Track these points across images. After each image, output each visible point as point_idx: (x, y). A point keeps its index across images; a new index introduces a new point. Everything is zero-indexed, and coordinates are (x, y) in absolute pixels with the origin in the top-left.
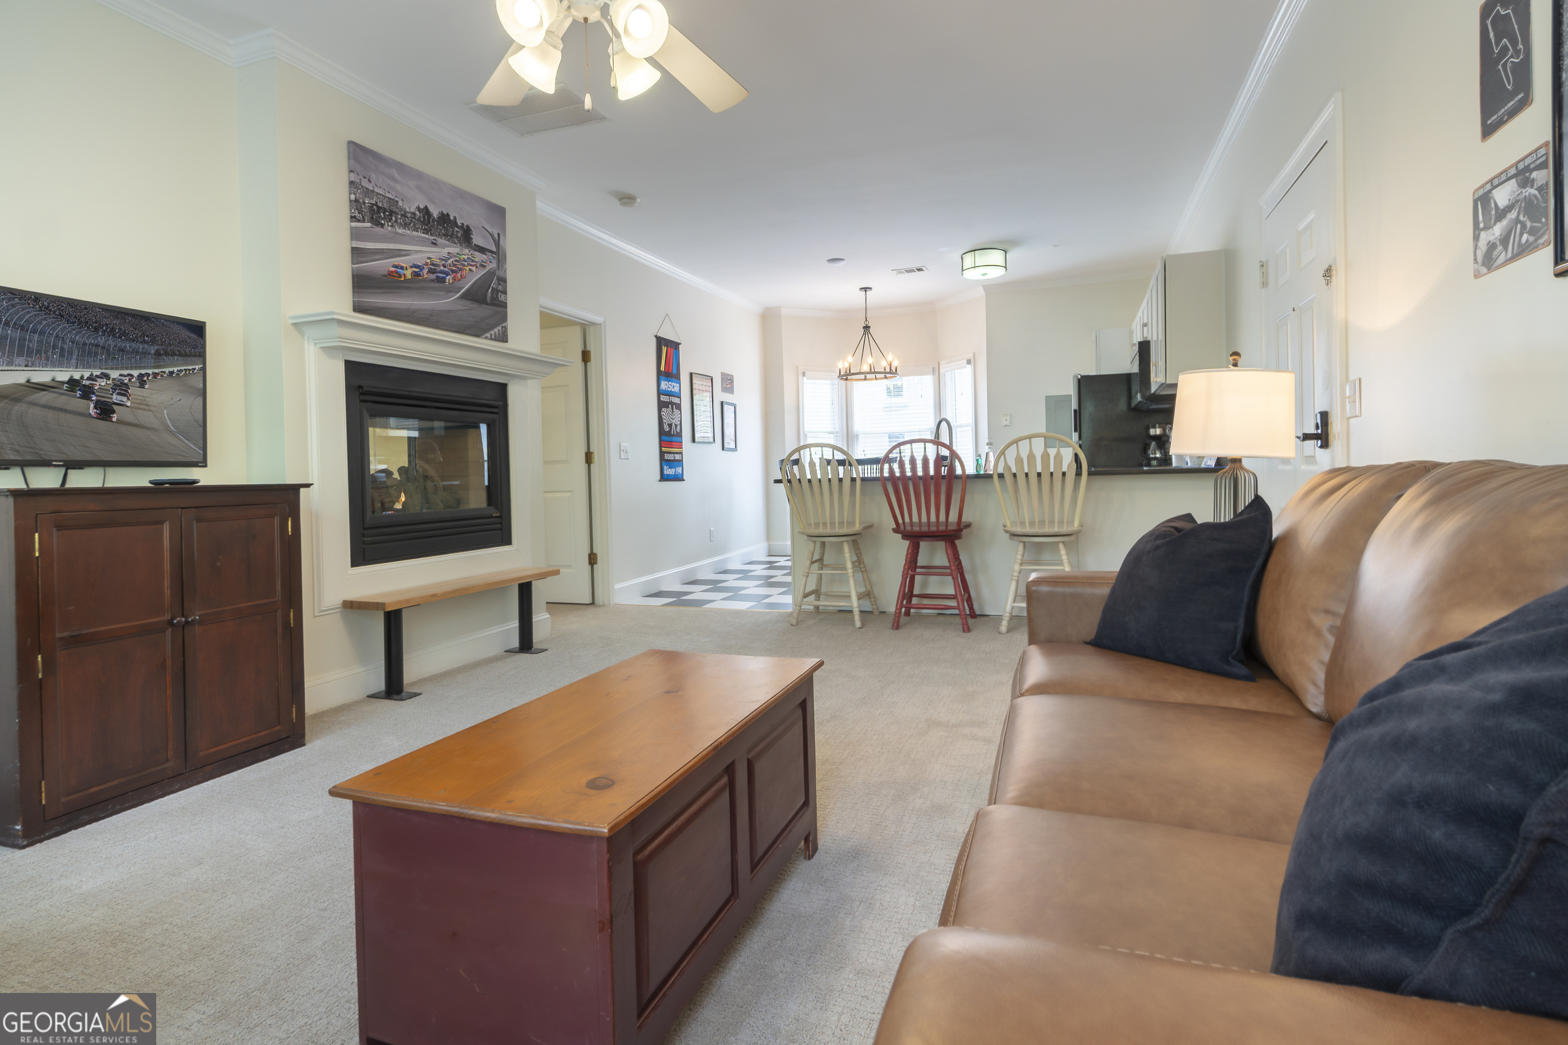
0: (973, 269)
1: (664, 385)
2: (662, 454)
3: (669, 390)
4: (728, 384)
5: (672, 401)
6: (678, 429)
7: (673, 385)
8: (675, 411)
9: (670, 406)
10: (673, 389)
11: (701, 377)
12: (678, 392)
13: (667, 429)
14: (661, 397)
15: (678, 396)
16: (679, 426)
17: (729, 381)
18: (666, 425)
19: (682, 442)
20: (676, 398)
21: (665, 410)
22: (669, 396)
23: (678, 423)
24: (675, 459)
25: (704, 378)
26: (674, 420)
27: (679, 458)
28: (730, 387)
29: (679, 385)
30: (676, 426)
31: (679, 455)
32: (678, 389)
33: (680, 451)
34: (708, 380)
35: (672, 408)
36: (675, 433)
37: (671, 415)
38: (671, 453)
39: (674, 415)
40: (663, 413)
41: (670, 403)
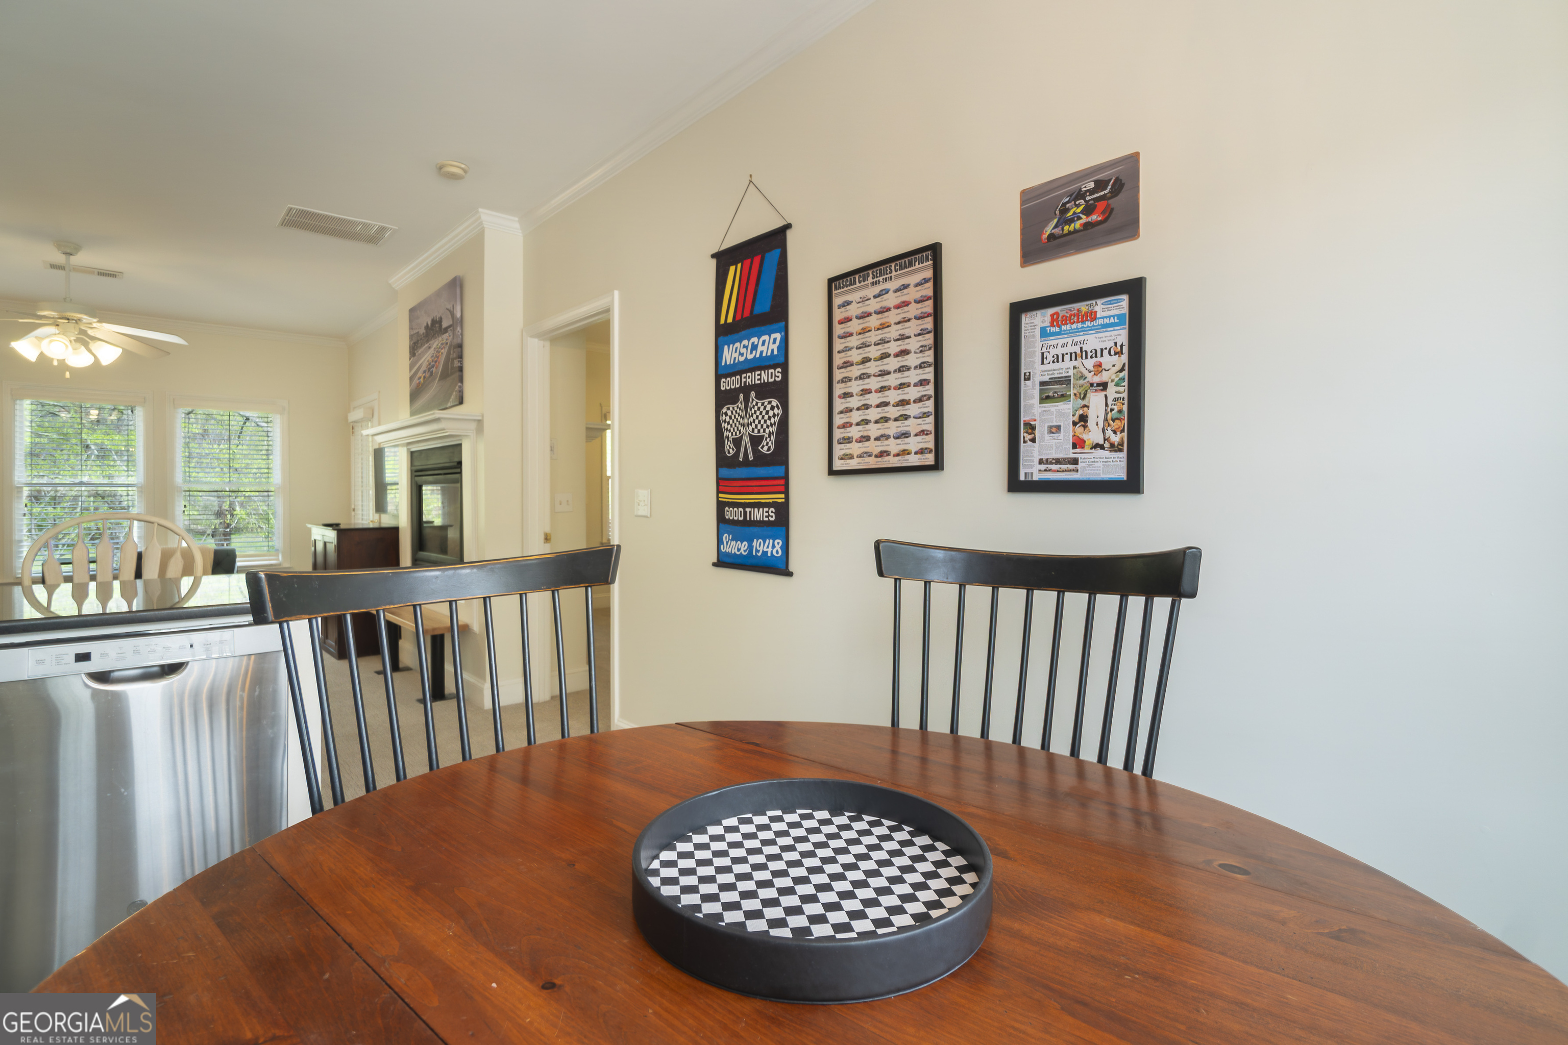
1: (729, 355)
2: (721, 506)
3: (742, 359)
4: (1074, 213)
5: (747, 384)
6: (768, 446)
7: (753, 343)
8: (757, 404)
9: (741, 396)
10: (751, 353)
11: (873, 274)
12: (776, 352)
13: (731, 451)
14: (724, 382)
15: (771, 363)
16: (768, 439)
17: (1088, 198)
18: (729, 443)
19: (786, 478)
20: (763, 372)
21: (728, 409)
22: (740, 373)
23: (767, 431)
24: (748, 519)
25: (893, 268)
26: (751, 428)
27: (766, 517)
28: (1100, 219)
29: (781, 334)
30: (756, 441)
31: (767, 509)
32: (775, 347)
33: (771, 501)
34: (917, 263)
35: (747, 400)
36: (751, 458)
37: (743, 418)
38: (738, 505)
39: (753, 415)
40: (724, 417)
41: (741, 389)
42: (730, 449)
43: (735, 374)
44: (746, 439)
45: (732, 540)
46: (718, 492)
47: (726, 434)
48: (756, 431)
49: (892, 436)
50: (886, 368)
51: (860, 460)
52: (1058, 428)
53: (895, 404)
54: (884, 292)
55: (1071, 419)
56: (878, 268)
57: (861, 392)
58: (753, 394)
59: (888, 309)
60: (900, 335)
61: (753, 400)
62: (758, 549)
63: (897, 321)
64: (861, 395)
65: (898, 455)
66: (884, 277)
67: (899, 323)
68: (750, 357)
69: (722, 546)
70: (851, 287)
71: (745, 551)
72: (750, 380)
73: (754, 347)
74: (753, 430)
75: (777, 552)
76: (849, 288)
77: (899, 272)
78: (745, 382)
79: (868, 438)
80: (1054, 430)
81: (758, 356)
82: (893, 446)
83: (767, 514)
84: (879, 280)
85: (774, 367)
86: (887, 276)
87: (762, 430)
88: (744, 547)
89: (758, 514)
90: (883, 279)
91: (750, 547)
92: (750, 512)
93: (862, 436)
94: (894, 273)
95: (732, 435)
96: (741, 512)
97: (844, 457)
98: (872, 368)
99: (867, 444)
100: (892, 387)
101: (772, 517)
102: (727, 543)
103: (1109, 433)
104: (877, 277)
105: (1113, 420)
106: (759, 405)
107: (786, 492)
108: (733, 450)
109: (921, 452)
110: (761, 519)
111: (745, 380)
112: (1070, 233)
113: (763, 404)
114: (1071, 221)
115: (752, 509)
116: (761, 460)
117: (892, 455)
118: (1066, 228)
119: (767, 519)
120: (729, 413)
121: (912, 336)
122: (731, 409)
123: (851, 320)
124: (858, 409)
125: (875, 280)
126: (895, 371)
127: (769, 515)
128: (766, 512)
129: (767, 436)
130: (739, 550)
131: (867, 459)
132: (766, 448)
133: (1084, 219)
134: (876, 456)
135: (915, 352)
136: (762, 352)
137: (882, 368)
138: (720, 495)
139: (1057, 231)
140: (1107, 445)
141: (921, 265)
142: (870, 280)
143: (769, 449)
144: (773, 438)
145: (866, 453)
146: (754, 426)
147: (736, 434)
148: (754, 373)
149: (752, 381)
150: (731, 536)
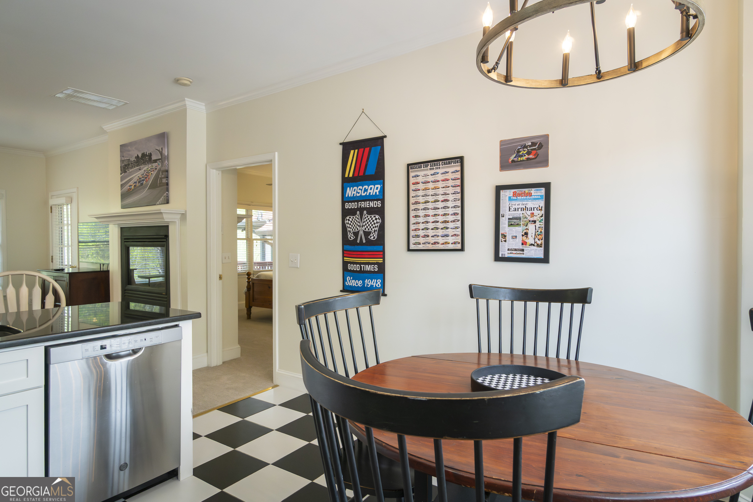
1: (350, 192)
2: (345, 264)
4: (523, 153)
5: (362, 207)
6: (373, 236)
7: (365, 188)
9: (358, 212)
10: (364, 193)
11: (430, 165)
13: (352, 238)
14: (347, 205)
17: (528, 148)
18: (351, 234)
19: (383, 251)
20: (371, 202)
21: (350, 218)
22: (358, 201)
23: (373, 229)
24: (363, 270)
25: (441, 164)
26: (364, 228)
28: (533, 157)
30: (367, 234)
31: (373, 266)
32: (377, 191)
33: (375, 262)
34: (452, 163)
35: (361, 215)
36: (364, 241)
37: (359, 223)
38: (356, 263)
39: (365, 222)
40: (347, 221)
41: (358, 209)
42: (351, 237)
43: (354, 202)
44: (361, 233)
45: (353, 279)
46: (343, 257)
47: (348, 229)
48: (367, 229)
49: (440, 236)
50: (437, 206)
51: (424, 245)
52: (516, 237)
53: (442, 222)
54: (436, 173)
55: (521, 234)
56: (433, 163)
57: (425, 216)
58: (365, 212)
59: (438, 181)
60: (444, 193)
61: (365, 215)
62: (368, 284)
63: (443, 187)
64: (424, 217)
65: (443, 244)
66: (436, 167)
67: (444, 187)
68: (363, 194)
69: (346, 282)
70: (419, 169)
71: (360, 285)
72: (363, 205)
73: (366, 190)
74: (365, 229)
75: (378, 285)
76: (418, 169)
77: (443, 166)
78: (360, 206)
79: (428, 236)
80: (514, 237)
81: (368, 194)
82: (441, 240)
83: (373, 268)
84: (433, 168)
85: (377, 200)
86: (438, 167)
87: (370, 229)
88: (360, 283)
89: (368, 268)
90: (436, 168)
91: (364, 283)
92: (364, 267)
93: (425, 235)
94: (441, 166)
95: (352, 230)
96: (358, 266)
97: (415, 243)
98: (430, 205)
99: (427, 238)
100: (440, 215)
101: (376, 269)
103: (537, 240)
104: (433, 166)
105: (538, 235)
106: (369, 217)
107: (384, 258)
108: (353, 237)
109: (455, 243)
110: (370, 270)
111: (360, 205)
112: (521, 161)
113: (371, 217)
114: (521, 156)
115: (365, 265)
116: (369, 243)
117: (440, 244)
118: (519, 158)
119: (373, 270)
120: (351, 220)
121: (450, 194)
122: (352, 218)
123: (419, 183)
124: (423, 223)
125: (431, 168)
126: (442, 208)
127: (374, 268)
128: (373, 267)
129: (373, 232)
130: (357, 284)
131: (428, 245)
132: (372, 237)
133: (527, 156)
134: (432, 244)
135: (451, 201)
136: (370, 193)
137: (435, 206)
138: (345, 258)
139: (516, 159)
140: (536, 244)
141: (454, 164)
142: (429, 167)
143: (374, 238)
144: (376, 233)
145: (427, 242)
146: (366, 227)
147: (355, 230)
148: (365, 202)
149: (364, 206)
150: (352, 278)
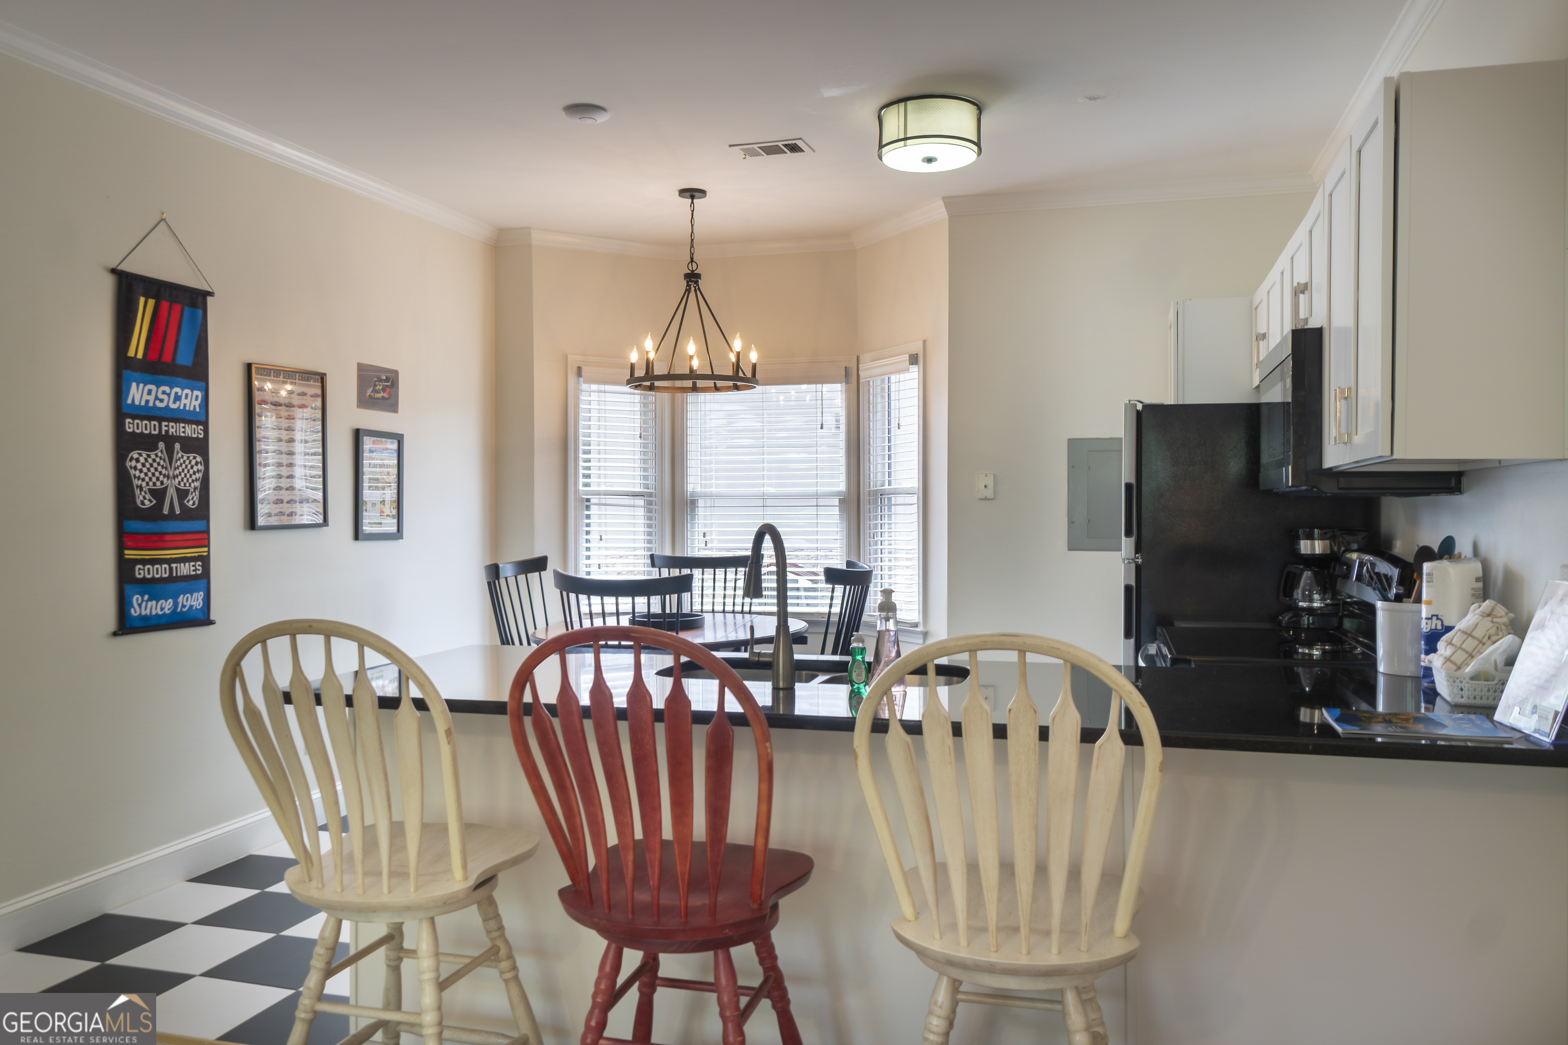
0: (902, 143)
1: (138, 394)
2: (126, 566)
4: (379, 389)
5: (170, 434)
6: (192, 501)
7: (176, 393)
8: (182, 457)
9: (161, 445)
10: (174, 402)
11: (283, 375)
12: (198, 410)
13: (146, 502)
14: (129, 423)
15: (194, 419)
16: (194, 494)
17: (384, 384)
18: (143, 493)
19: (207, 532)
20: (187, 425)
21: (140, 455)
22: (160, 420)
23: (193, 485)
24: (174, 575)
25: (297, 377)
26: (177, 480)
27: (194, 571)
28: (387, 396)
29: (201, 392)
30: (182, 494)
31: (193, 563)
32: (197, 403)
33: (196, 555)
34: (312, 381)
35: (170, 451)
36: (178, 512)
37: (166, 469)
38: (160, 561)
39: (178, 467)
40: (133, 463)
41: (160, 437)
42: (143, 500)
43: (150, 418)
44: (171, 492)
45: (150, 599)
46: (121, 547)
47: (136, 482)
48: (182, 484)
51: (276, 518)
55: (379, 499)
56: (288, 373)
58: (178, 446)
59: (294, 406)
61: (178, 452)
62: (185, 604)
65: (303, 515)
69: (132, 610)
71: (169, 609)
72: (174, 430)
73: (177, 398)
74: (179, 484)
75: (198, 606)
76: (265, 378)
77: (300, 382)
78: (167, 432)
79: (281, 501)
83: (194, 568)
84: (287, 382)
85: (199, 423)
86: (293, 382)
87: (187, 484)
88: (169, 605)
89: (183, 569)
90: (290, 383)
91: (176, 604)
92: (176, 568)
93: (278, 499)
94: (297, 381)
95: (147, 484)
96: (165, 568)
97: (265, 514)
98: (284, 447)
99: (281, 505)
101: (199, 570)
102: (140, 605)
103: (391, 508)
104: (286, 378)
106: (185, 458)
107: (208, 546)
108: (150, 501)
109: (315, 514)
110: (188, 574)
111: (166, 428)
112: (376, 398)
113: (188, 458)
114: (376, 392)
116: (186, 513)
117: (299, 514)
118: (374, 394)
119: (194, 573)
120: (142, 460)
122: (145, 456)
123: (268, 404)
124: (274, 477)
125: (285, 380)
127: (196, 569)
128: (193, 566)
129: (193, 490)
130: (162, 609)
132: (191, 502)
133: (382, 394)
134: (289, 515)
136: (185, 405)
138: (122, 552)
139: (371, 394)
140: (390, 514)
141: (314, 383)
142: (281, 379)
143: (194, 504)
144: (197, 492)
145: (282, 512)
146: (180, 478)
147: (154, 484)
148: (178, 424)
149: (176, 431)
150: (146, 597)
